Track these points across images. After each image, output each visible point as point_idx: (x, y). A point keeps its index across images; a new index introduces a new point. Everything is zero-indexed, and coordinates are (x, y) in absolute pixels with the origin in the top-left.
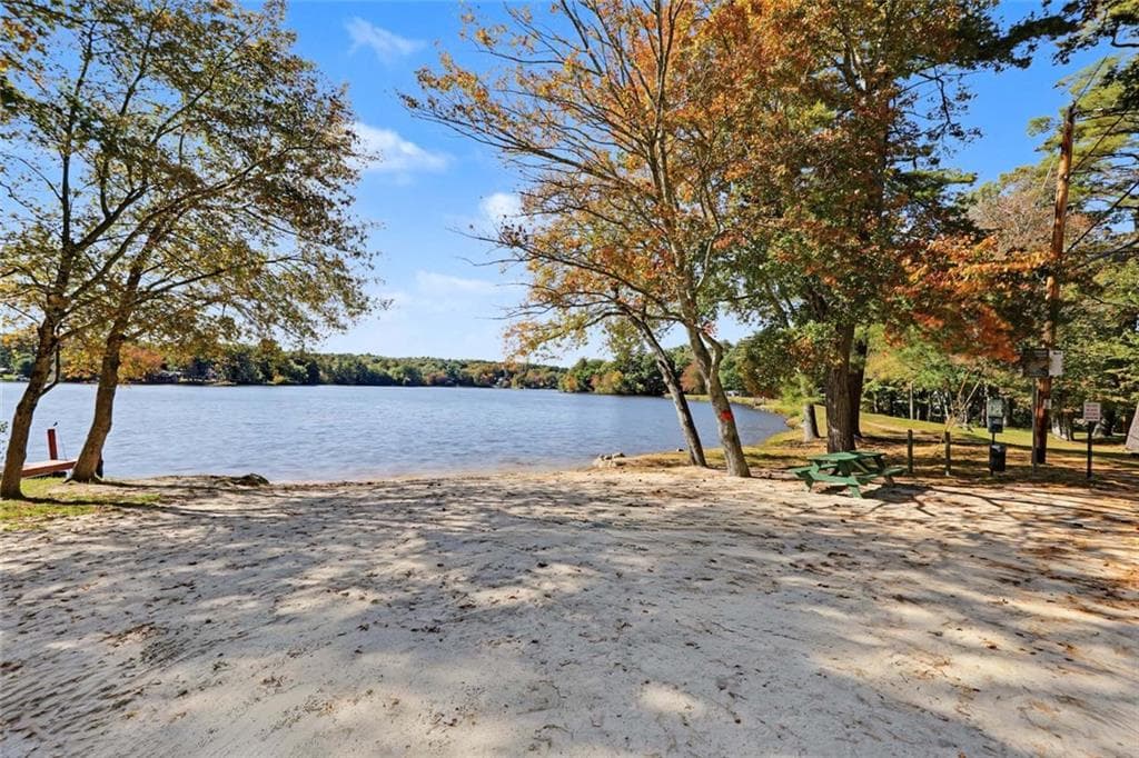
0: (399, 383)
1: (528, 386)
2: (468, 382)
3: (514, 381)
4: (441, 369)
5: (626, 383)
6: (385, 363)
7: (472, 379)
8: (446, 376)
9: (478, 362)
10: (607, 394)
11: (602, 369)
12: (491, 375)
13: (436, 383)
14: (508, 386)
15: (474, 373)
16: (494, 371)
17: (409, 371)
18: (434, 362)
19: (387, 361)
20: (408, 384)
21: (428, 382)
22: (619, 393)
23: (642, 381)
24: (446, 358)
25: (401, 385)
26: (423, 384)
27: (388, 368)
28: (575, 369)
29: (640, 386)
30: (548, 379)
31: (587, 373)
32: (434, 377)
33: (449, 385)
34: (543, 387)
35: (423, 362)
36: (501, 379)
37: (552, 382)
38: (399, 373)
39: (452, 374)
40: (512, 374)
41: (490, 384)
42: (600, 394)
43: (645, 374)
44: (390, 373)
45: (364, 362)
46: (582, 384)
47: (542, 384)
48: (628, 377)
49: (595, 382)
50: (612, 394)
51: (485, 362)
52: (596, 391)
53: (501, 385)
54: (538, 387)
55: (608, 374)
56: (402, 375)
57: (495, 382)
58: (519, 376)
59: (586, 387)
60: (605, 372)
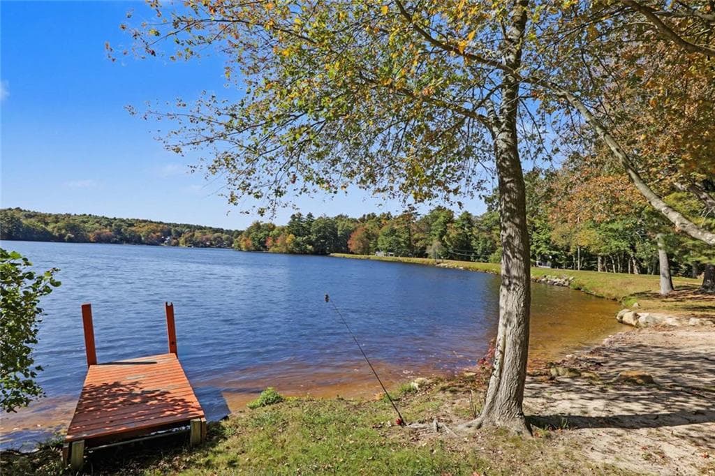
0: (60, 239)
1: (196, 245)
2: (136, 240)
3: (182, 240)
4: (106, 226)
5: (298, 244)
6: (43, 218)
7: (140, 237)
8: (112, 233)
9: (145, 221)
10: (281, 253)
11: (275, 232)
12: (159, 234)
13: (100, 240)
14: (177, 244)
15: (143, 231)
16: (162, 231)
17: (73, 228)
18: (98, 220)
19: (45, 216)
20: (71, 240)
21: (91, 239)
22: (291, 252)
23: (310, 243)
24: (111, 217)
25: (64, 241)
26: (85, 240)
27: (47, 224)
28: (249, 232)
29: (310, 247)
30: (215, 239)
31: (261, 235)
32: (98, 234)
33: (116, 242)
34: (209, 246)
35: (86, 218)
36: (168, 238)
37: (219, 242)
38: (60, 229)
39: (119, 232)
40: (179, 234)
41: (158, 242)
42: (274, 253)
43: (313, 237)
44: (49, 228)
45: (17, 215)
46: (257, 244)
47: (208, 243)
48: (299, 239)
49: (270, 242)
50: (285, 253)
51: (151, 222)
52: (271, 250)
53: (169, 243)
54: (206, 246)
55: (281, 237)
56: (63, 232)
57: (163, 241)
58: (187, 236)
59: (261, 247)
60: (279, 235)
